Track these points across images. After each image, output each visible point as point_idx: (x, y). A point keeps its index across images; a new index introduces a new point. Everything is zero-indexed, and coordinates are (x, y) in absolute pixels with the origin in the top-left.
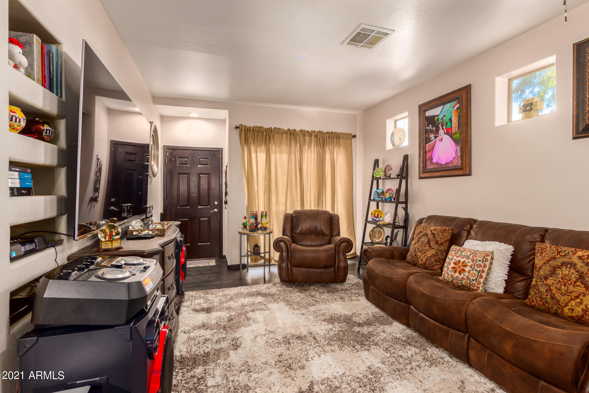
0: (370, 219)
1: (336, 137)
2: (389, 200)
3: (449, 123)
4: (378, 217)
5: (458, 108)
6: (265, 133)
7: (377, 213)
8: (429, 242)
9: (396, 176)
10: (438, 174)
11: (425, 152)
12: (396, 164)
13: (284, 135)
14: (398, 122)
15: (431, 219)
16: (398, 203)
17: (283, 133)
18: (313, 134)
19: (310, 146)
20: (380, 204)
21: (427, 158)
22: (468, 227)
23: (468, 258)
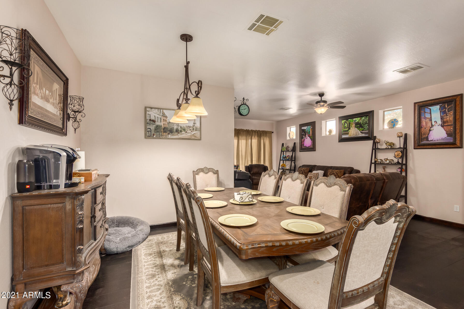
0: (280, 168)
1: (265, 133)
2: (288, 160)
3: (309, 133)
4: (284, 167)
5: (312, 128)
6: (237, 131)
7: (283, 165)
8: (302, 173)
9: (291, 151)
10: (306, 150)
11: (302, 142)
12: (291, 145)
13: (245, 132)
14: (291, 128)
15: (304, 166)
16: (292, 161)
17: (244, 131)
18: (256, 131)
19: (255, 137)
20: (284, 161)
21: (302, 144)
22: (314, 167)
23: (313, 175)
